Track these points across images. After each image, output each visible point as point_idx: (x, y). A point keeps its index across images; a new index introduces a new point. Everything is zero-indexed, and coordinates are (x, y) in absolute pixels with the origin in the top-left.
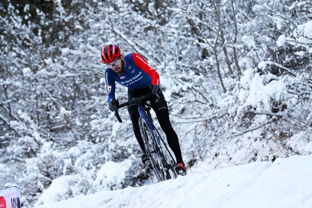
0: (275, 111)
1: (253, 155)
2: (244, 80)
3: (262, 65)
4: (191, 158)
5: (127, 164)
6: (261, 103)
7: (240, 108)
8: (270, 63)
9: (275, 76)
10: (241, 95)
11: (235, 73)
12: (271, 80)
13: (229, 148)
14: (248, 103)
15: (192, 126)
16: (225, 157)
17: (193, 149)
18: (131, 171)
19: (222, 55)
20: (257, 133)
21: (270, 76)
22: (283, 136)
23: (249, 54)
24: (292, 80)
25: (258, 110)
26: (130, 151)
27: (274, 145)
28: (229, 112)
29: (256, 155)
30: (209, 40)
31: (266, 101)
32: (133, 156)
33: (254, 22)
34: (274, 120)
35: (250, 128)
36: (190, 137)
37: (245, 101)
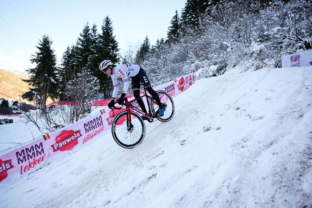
0: (260, 52)
1: (252, 65)
2: (252, 44)
3: (258, 40)
4: (234, 65)
5: (217, 66)
6: (257, 50)
7: (250, 52)
8: (260, 39)
9: (261, 43)
10: (251, 48)
11: (249, 42)
12: (260, 44)
13: (245, 62)
14: (253, 51)
15: (235, 56)
16: (244, 64)
17: (235, 62)
18: (218, 68)
19: (245, 37)
20: (254, 59)
21: (260, 43)
22: (262, 59)
23: (253, 36)
24: (266, 44)
25: (256, 52)
26: (218, 62)
27: (259, 62)
28: (247, 53)
29: (253, 64)
30: (242, 33)
31: (258, 50)
32: (219, 64)
33: (255, 28)
34: (259, 55)
35: (252, 57)
36: (235, 59)
37: (252, 50)
